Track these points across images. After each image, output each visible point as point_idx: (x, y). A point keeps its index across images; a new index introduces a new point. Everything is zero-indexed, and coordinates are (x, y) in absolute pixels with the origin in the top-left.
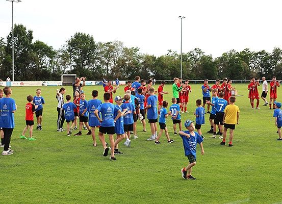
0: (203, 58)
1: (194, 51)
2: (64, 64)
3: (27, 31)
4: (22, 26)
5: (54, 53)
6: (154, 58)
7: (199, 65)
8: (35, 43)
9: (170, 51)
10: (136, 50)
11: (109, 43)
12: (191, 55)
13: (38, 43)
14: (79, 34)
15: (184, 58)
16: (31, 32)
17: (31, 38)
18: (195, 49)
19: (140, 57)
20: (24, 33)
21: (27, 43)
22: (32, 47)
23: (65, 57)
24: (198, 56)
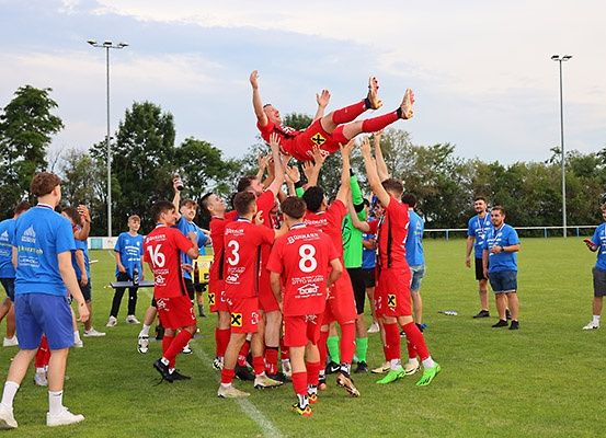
3: (161, 116)
4: (147, 107)
6: (496, 169)
9: (558, 152)
10: (447, 151)
13: (191, 143)
14: (294, 117)
16: (169, 119)
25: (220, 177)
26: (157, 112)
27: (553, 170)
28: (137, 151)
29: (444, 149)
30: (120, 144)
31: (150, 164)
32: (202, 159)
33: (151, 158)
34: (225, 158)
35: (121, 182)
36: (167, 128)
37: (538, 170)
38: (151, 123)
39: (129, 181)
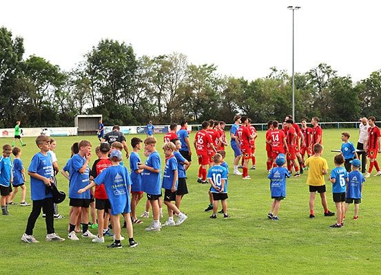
0: (335, 83)
1: (318, 70)
2: (80, 97)
3: (13, 38)
5: (63, 77)
6: (243, 83)
7: (328, 94)
8: (28, 61)
9: (275, 70)
10: (211, 69)
11: (163, 57)
12: (313, 77)
13: (34, 59)
14: (107, 41)
15: (299, 82)
16: (20, 41)
17: (21, 51)
18: (320, 66)
19: (217, 82)
20: (9, 43)
21: (13, 60)
22: (23, 66)
23: (83, 85)
24: (326, 79)
25: (57, 85)
26: (10, 35)
29: (209, 67)
36: (19, 47)
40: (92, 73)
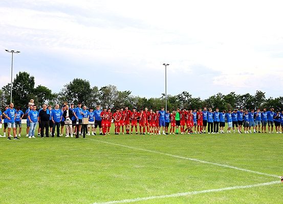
0: (190, 101)
1: (183, 95)
4: (25, 74)
5: (55, 96)
6: (144, 100)
8: (37, 88)
9: (164, 95)
10: (129, 93)
11: (105, 88)
12: (181, 98)
13: (40, 87)
14: (77, 80)
15: (172, 100)
16: (33, 78)
18: (183, 93)
19: (133, 100)
24: (186, 99)
25: (50, 99)
26: (28, 76)
27: (163, 101)
28: (20, 89)
30: (14, 86)
31: (25, 94)
32: (44, 93)
33: (25, 92)
34: (52, 93)
35: (14, 100)
36: (32, 81)
37: (158, 100)
38: (26, 79)
39: (17, 99)
40: (69, 94)
